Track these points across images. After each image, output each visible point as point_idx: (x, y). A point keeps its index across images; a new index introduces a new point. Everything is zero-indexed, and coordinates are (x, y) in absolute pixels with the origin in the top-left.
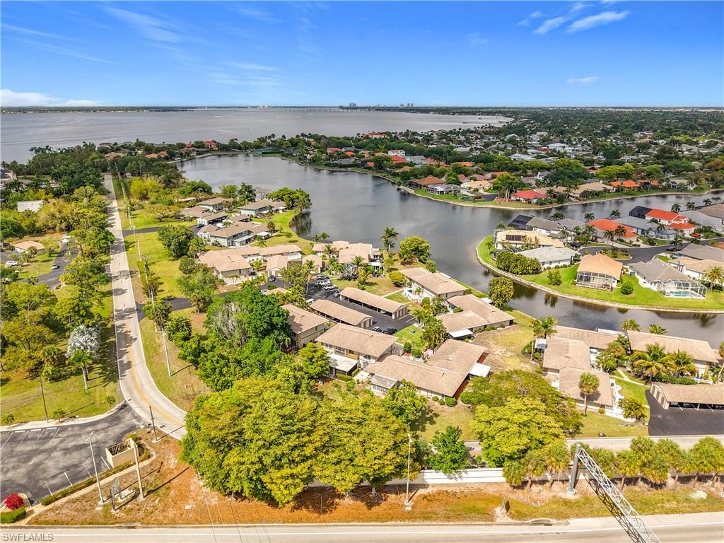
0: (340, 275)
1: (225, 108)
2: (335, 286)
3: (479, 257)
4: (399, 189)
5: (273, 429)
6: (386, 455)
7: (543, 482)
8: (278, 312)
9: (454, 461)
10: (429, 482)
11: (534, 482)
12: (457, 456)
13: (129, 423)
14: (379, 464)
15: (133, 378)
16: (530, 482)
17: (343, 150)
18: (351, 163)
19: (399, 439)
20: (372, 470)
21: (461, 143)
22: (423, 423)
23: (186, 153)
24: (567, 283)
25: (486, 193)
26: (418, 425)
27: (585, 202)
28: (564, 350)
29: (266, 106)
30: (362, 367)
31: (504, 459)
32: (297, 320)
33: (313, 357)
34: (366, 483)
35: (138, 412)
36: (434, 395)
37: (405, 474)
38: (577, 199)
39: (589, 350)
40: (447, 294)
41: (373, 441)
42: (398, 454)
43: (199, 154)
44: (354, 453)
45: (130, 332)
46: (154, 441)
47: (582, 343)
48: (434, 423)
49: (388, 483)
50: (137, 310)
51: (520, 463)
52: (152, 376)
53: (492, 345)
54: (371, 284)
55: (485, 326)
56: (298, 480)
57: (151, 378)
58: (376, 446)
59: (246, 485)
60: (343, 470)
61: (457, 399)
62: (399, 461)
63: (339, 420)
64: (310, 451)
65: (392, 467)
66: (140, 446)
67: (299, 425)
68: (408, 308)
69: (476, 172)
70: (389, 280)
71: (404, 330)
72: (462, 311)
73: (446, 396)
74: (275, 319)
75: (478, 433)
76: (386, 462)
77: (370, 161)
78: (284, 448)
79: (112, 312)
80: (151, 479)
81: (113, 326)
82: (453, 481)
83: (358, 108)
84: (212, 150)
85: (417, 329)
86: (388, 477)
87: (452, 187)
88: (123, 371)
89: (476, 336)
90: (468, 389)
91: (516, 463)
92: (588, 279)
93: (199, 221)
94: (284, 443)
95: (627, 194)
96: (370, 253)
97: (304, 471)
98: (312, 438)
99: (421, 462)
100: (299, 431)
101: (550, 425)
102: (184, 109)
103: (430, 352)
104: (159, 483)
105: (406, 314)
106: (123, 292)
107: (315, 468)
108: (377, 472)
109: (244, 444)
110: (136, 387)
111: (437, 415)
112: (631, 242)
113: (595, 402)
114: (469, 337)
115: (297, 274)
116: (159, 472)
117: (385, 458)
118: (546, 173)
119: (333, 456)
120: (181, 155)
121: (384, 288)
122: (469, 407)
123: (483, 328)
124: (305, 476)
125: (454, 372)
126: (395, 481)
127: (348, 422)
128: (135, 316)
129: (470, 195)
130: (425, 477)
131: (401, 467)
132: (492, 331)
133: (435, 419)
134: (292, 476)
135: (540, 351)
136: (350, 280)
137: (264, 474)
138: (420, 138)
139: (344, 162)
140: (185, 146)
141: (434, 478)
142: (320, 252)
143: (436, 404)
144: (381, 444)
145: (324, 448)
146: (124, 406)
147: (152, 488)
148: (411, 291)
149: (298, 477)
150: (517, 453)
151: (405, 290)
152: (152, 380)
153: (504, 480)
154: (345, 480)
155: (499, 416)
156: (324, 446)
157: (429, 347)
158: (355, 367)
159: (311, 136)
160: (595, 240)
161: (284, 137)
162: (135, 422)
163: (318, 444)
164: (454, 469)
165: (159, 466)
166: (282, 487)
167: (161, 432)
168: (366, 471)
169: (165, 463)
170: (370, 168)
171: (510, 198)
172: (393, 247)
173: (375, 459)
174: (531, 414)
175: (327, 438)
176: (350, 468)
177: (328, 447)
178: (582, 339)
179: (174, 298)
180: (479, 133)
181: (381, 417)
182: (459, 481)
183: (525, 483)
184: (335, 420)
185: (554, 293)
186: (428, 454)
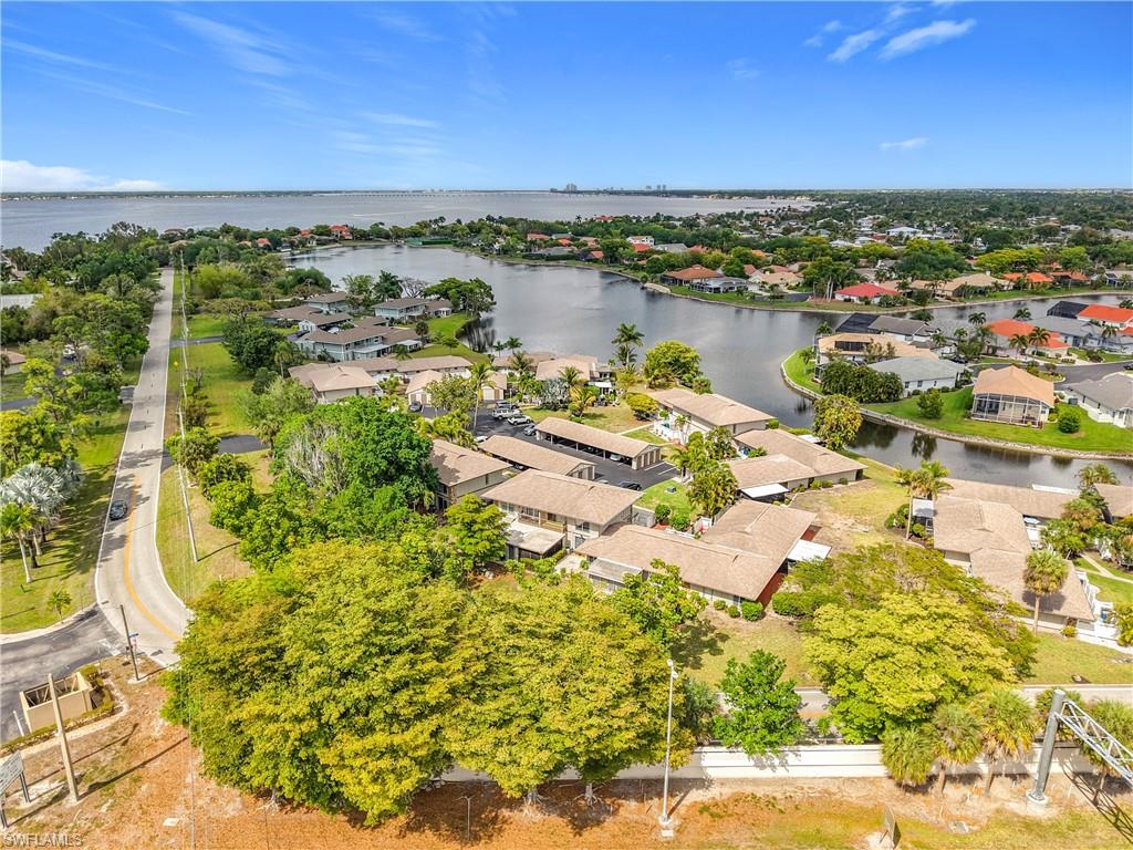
0: (538, 401)
2: (528, 417)
3: (787, 378)
4: (643, 288)
5: (350, 640)
6: (616, 707)
7: (969, 778)
8: (409, 439)
9: (771, 727)
10: (712, 773)
11: (949, 778)
12: (777, 716)
13: (91, 645)
14: (599, 727)
15: (124, 563)
16: (941, 777)
17: (553, 237)
18: (566, 254)
19: (646, 673)
20: (581, 740)
21: (744, 229)
22: (696, 652)
23: (300, 242)
24: (954, 416)
25: (791, 292)
26: (686, 656)
27: (962, 304)
28: (973, 519)
29: (436, 190)
30: (573, 546)
31: (883, 723)
32: (450, 463)
33: (474, 522)
34: (571, 774)
35: (114, 625)
36: (716, 599)
37: (659, 754)
38: (948, 298)
39: (1022, 520)
40: (735, 425)
41: (588, 674)
42: (643, 705)
43: (322, 245)
44: (541, 702)
45: (140, 487)
46: (133, 681)
47: (1007, 507)
48: (720, 652)
49: (622, 774)
50: (164, 453)
51: (921, 732)
52: (162, 561)
53: (827, 514)
54: (594, 416)
55: (811, 480)
56: (406, 762)
57: (159, 563)
58: (592, 686)
59: (286, 771)
60: (514, 740)
61: (765, 606)
62: (646, 720)
63: (512, 628)
64: (436, 694)
65: (632, 734)
66: (99, 690)
67: (416, 635)
68: (661, 453)
69: (774, 262)
70: (626, 412)
71: (655, 488)
72: (764, 454)
73: (743, 599)
74: (403, 454)
75: (824, 664)
76: (616, 723)
77: (596, 249)
78: (375, 686)
79: (118, 457)
80: (105, 758)
81: (112, 478)
82: (767, 773)
83: (579, 192)
84: (343, 239)
85: (681, 487)
86: (620, 760)
87: (734, 281)
88: (107, 551)
89: (794, 497)
90: (790, 586)
91: (911, 735)
92: (994, 409)
93: (302, 325)
94: (372, 674)
95: (1033, 293)
96: (594, 369)
97: (420, 740)
98: (444, 666)
99: (696, 730)
100: (416, 648)
101: (981, 650)
103: (706, 522)
104: (121, 767)
105: (658, 462)
106: (145, 426)
107: (448, 733)
108: (596, 746)
109: (287, 677)
110: (125, 580)
111: (724, 638)
112: (1058, 356)
113: (1055, 612)
114: (781, 498)
115: (458, 392)
116: (124, 744)
117: (614, 713)
118: (891, 263)
119: (491, 708)
120: (292, 245)
121: (618, 421)
122: (790, 623)
123: (806, 484)
124: (422, 752)
125: (757, 556)
126: (638, 770)
127: (532, 634)
128: (157, 462)
129: (765, 294)
130: (704, 763)
131: (651, 737)
132: (823, 490)
133: (719, 644)
134: (393, 751)
135: (924, 521)
136: (555, 410)
137: (326, 745)
138: (678, 224)
139: (554, 251)
140: (299, 232)
141: (724, 765)
142: (505, 368)
143: (723, 615)
144: (603, 682)
145: (475, 689)
146: (91, 614)
147: (102, 779)
148: (667, 426)
149: (406, 754)
150: (917, 710)
151: (657, 426)
152: (160, 568)
153: (881, 771)
154: (520, 766)
155: (869, 627)
156: (474, 685)
157: (706, 514)
158: (558, 547)
159: (502, 220)
160: (994, 354)
161: (459, 221)
162: (104, 643)
163: (459, 679)
164: (771, 744)
165: (128, 731)
166: (364, 776)
167: (152, 663)
168: (569, 744)
169: (143, 726)
170: (596, 261)
171: (833, 297)
172: (634, 360)
173: (591, 714)
174: (940, 626)
175: (481, 666)
176: (532, 735)
177: (483, 687)
178: (1005, 500)
179: (235, 436)
180: (773, 217)
181: (605, 625)
182: (781, 772)
183: (932, 779)
184: (501, 629)
185: (930, 432)
186: (709, 711)
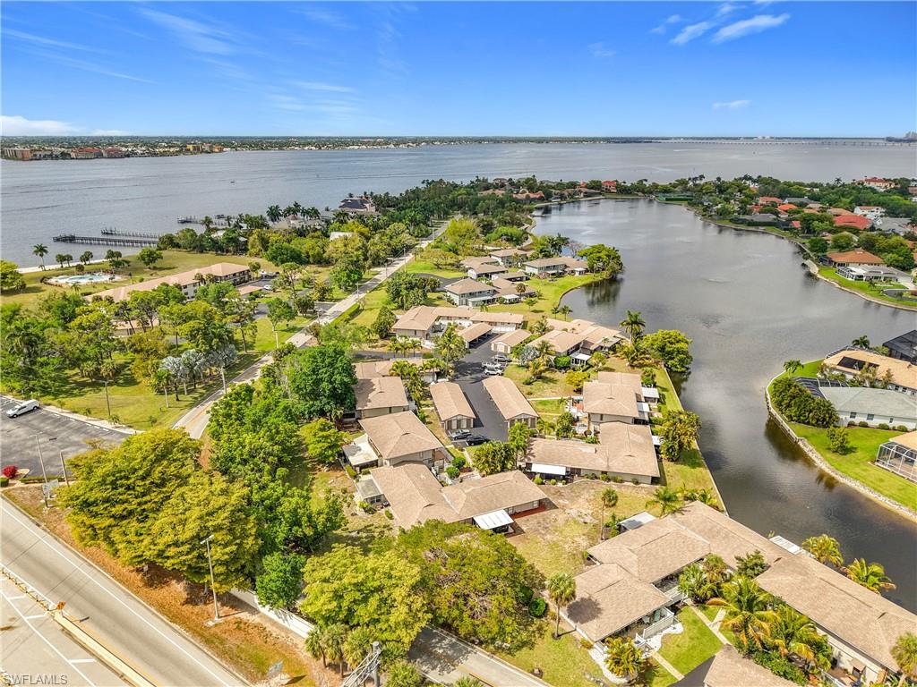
1: (707, 139)
2: (500, 372)
4: (804, 265)
18: (770, 220)
24: (864, 455)
40: (602, 416)
43: (587, 196)
53: (580, 501)
55: (604, 472)
72: (597, 442)
77: (796, 219)
82: (281, 622)
84: (608, 192)
88: (208, 401)
102: (649, 141)
114: (562, 478)
120: (563, 197)
132: (611, 482)
135: (623, 530)
140: (576, 185)
158: (370, 464)
170: (792, 231)
182: (287, 625)
185: (821, 464)
